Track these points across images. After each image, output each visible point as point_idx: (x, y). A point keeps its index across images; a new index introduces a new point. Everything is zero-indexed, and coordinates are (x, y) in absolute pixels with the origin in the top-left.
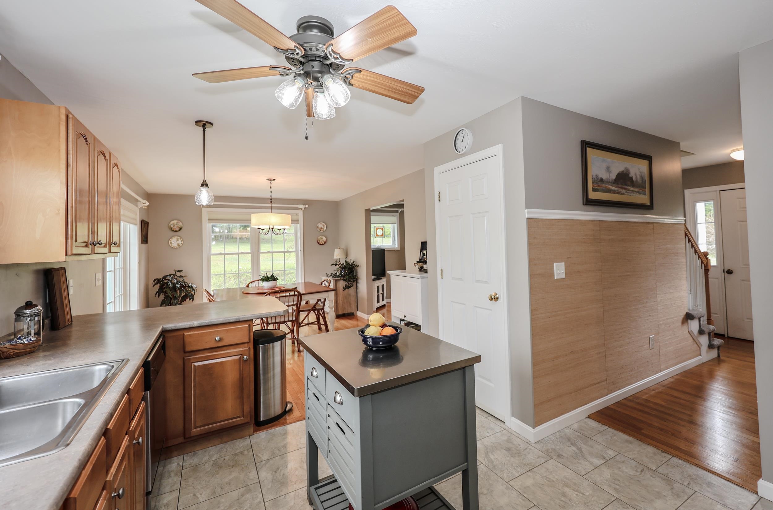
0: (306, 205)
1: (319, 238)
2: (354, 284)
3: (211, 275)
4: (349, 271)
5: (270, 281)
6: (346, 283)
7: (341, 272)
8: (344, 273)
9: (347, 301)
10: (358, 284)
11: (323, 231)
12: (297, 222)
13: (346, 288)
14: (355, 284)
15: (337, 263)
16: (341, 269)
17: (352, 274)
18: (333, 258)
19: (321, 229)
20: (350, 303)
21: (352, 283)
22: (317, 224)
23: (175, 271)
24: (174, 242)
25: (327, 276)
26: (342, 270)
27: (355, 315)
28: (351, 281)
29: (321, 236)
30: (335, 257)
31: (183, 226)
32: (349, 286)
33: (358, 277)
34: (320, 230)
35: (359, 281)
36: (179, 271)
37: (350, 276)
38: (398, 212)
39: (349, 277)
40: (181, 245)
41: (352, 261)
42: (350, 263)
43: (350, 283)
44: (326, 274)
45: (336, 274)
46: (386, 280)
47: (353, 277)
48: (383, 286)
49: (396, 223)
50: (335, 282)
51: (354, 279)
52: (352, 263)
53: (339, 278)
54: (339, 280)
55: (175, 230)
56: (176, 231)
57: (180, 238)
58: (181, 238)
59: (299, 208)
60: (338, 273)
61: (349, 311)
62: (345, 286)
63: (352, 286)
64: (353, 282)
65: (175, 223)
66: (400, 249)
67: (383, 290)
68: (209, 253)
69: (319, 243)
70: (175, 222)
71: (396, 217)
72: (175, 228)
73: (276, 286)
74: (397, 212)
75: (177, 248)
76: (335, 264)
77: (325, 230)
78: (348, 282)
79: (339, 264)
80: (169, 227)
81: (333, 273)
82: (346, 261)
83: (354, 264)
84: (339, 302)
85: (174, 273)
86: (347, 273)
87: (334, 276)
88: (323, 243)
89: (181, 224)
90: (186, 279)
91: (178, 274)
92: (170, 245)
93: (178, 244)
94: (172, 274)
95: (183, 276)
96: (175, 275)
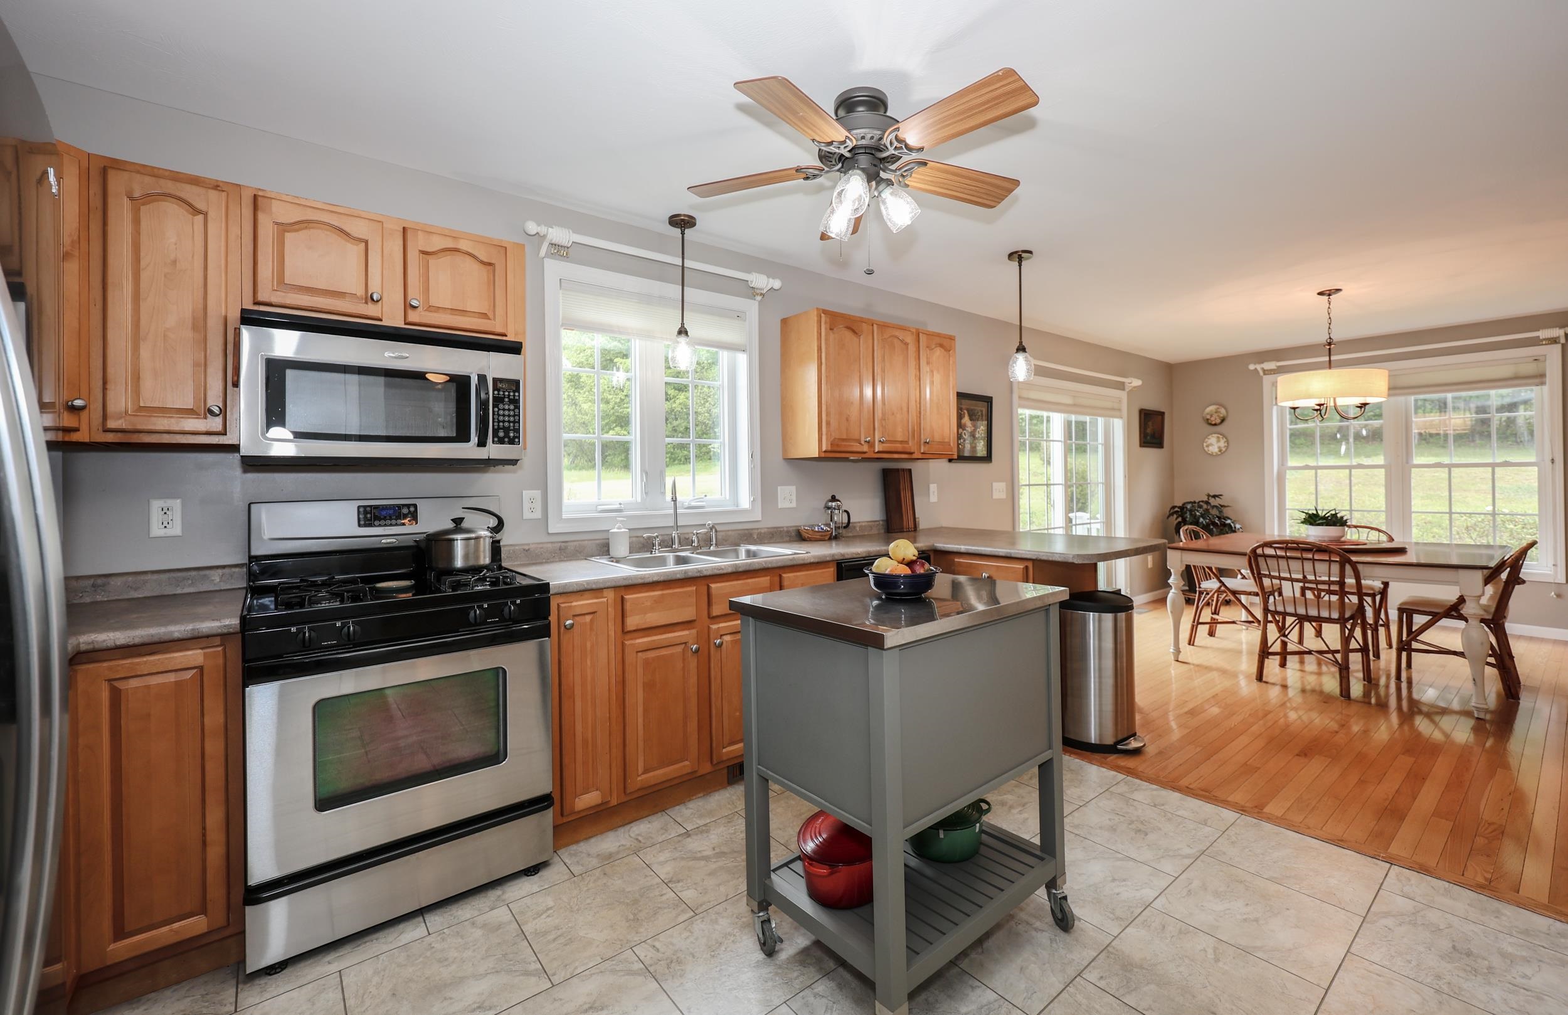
0: (1565, 328)
3: (1286, 510)
5: (1319, 525)
12: (1537, 381)
23: (1209, 496)
24: (1214, 444)
31: (1227, 414)
36: (1214, 496)
40: (1224, 449)
55: (1213, 423)
56: (1215, 425)
57: (1221, 436)
58: (1224, 436)
59: (1542, 340)
65: (1214, 411)
68: (1283, 465)
70: (1212, 408)
72: (1214, 420)
73: (1343, 539)
75: (1217, 455)
80: (1203, 418)
85: (1205, 499)
89: (1223, 411)
90: (1227, 512)
91: (1213, 501)
92: (1206, 449)
93: (1219, 447)
94: (1202, 501)
95: (1222, 506)
96: (1207, 503)
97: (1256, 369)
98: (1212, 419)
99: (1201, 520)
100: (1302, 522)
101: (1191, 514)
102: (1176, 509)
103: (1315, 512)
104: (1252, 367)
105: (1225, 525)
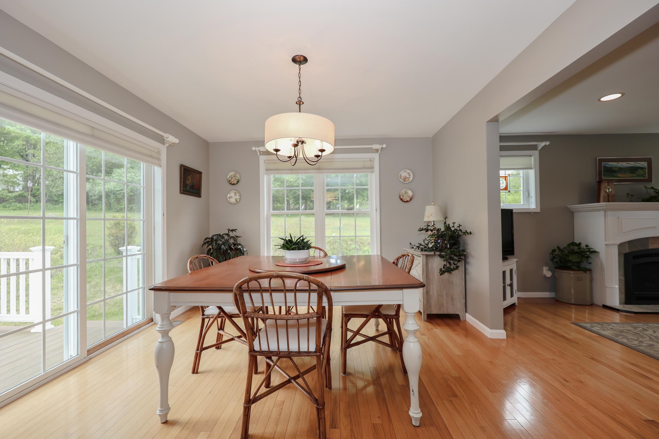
0: (383, 145)
1: (402, 192)
2: (459, 264)
3: (271, 238)
4: (452, 242)
5: (293, 249)
6: (445, 263)
7: (435, 243)
8: (442, 244)
9: (446, 294)
10: (468, 267)
11: (408, 182)
12: (371, 170)
13: (445, 271)
14: (461, 264)
15: (429, 228)
16: (436, 238)
17: (456, 247)
18: (423, 220)
19: (405, 178)
20: (452, 298)
21: (456, 263)
22: (400, 172)
23: (229, 230)
24: (233, 197)
25: (413, 248)
26: (438, 240)
27: (462, 319)
28: (456, 260)
29: (405, 190)
30: (426, 219)
31: (240, 178)
32: (452, 267)
33: (467, 253)
34: (404, 181)
35: (470, 260)
36: (232, 230)
37: (453, 251)
38: (536, 149)
39: (452, 253)
40: (239, 200)
41: (456, 226)
42: (453, 229)
43: (452, 262)
44: (411, 244)
45: (427, 244)
46: (517, 262)
47: (459, 252)
48: (511, 270)
49: (533, 167)
50: (425, 258)
51: (460, 255)
52: (456, 227)
53: (432, 253)
54: (432, 255)
55: (233, 183)
56: (234, 184)
57: (237, 192)
58: (239, 192)
59: (373, 149)
60: (430, 243)
61: (451, 311)
62: (444, 268)
63: (457, 268)
64: (459, 261)
65: (233, 175)
66: (541, 211)
67: (511, 279)
68: (269, 211)
69: (401, 200)
70: (233, 173)
71: (533, 158)
74: (534, 148)
75: (235, 204)
76: (425, 229)
77: (410, 180)
78: (449, 261)
79: (433, 230)
80: (227, 180)
81: (423, 244)
82: (445, 223)
83: (461, 230)
84: (431, 293)
85: (227, 232)
86: (446, 245)
87: (423, 248)
88: (408, 199)
89: (238, 176)
90: (239, 241)
91: (231, 234)
92: (228, 200)
93: (236, 199)
94: (225, 234)
95: (237, 237)
96: (228, 235)
97: (256, 150)
98: (232, 180)
99: (223, 246)
100: (282, 248)
101: (216, 243)
102: (208, 240)
103: (290, 238)
104: (254, 149)
105: (237, 249)
